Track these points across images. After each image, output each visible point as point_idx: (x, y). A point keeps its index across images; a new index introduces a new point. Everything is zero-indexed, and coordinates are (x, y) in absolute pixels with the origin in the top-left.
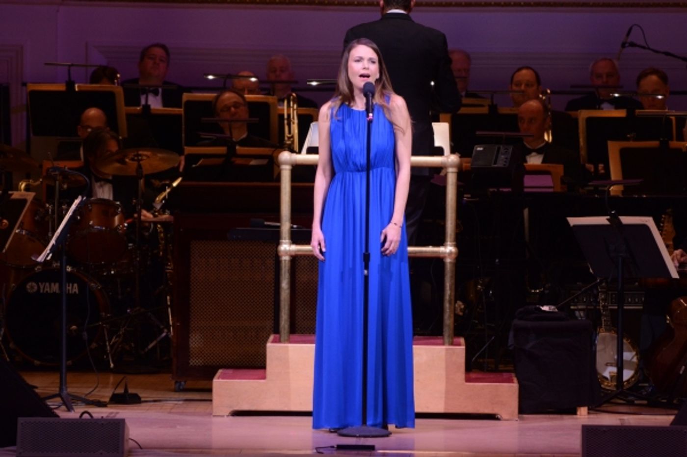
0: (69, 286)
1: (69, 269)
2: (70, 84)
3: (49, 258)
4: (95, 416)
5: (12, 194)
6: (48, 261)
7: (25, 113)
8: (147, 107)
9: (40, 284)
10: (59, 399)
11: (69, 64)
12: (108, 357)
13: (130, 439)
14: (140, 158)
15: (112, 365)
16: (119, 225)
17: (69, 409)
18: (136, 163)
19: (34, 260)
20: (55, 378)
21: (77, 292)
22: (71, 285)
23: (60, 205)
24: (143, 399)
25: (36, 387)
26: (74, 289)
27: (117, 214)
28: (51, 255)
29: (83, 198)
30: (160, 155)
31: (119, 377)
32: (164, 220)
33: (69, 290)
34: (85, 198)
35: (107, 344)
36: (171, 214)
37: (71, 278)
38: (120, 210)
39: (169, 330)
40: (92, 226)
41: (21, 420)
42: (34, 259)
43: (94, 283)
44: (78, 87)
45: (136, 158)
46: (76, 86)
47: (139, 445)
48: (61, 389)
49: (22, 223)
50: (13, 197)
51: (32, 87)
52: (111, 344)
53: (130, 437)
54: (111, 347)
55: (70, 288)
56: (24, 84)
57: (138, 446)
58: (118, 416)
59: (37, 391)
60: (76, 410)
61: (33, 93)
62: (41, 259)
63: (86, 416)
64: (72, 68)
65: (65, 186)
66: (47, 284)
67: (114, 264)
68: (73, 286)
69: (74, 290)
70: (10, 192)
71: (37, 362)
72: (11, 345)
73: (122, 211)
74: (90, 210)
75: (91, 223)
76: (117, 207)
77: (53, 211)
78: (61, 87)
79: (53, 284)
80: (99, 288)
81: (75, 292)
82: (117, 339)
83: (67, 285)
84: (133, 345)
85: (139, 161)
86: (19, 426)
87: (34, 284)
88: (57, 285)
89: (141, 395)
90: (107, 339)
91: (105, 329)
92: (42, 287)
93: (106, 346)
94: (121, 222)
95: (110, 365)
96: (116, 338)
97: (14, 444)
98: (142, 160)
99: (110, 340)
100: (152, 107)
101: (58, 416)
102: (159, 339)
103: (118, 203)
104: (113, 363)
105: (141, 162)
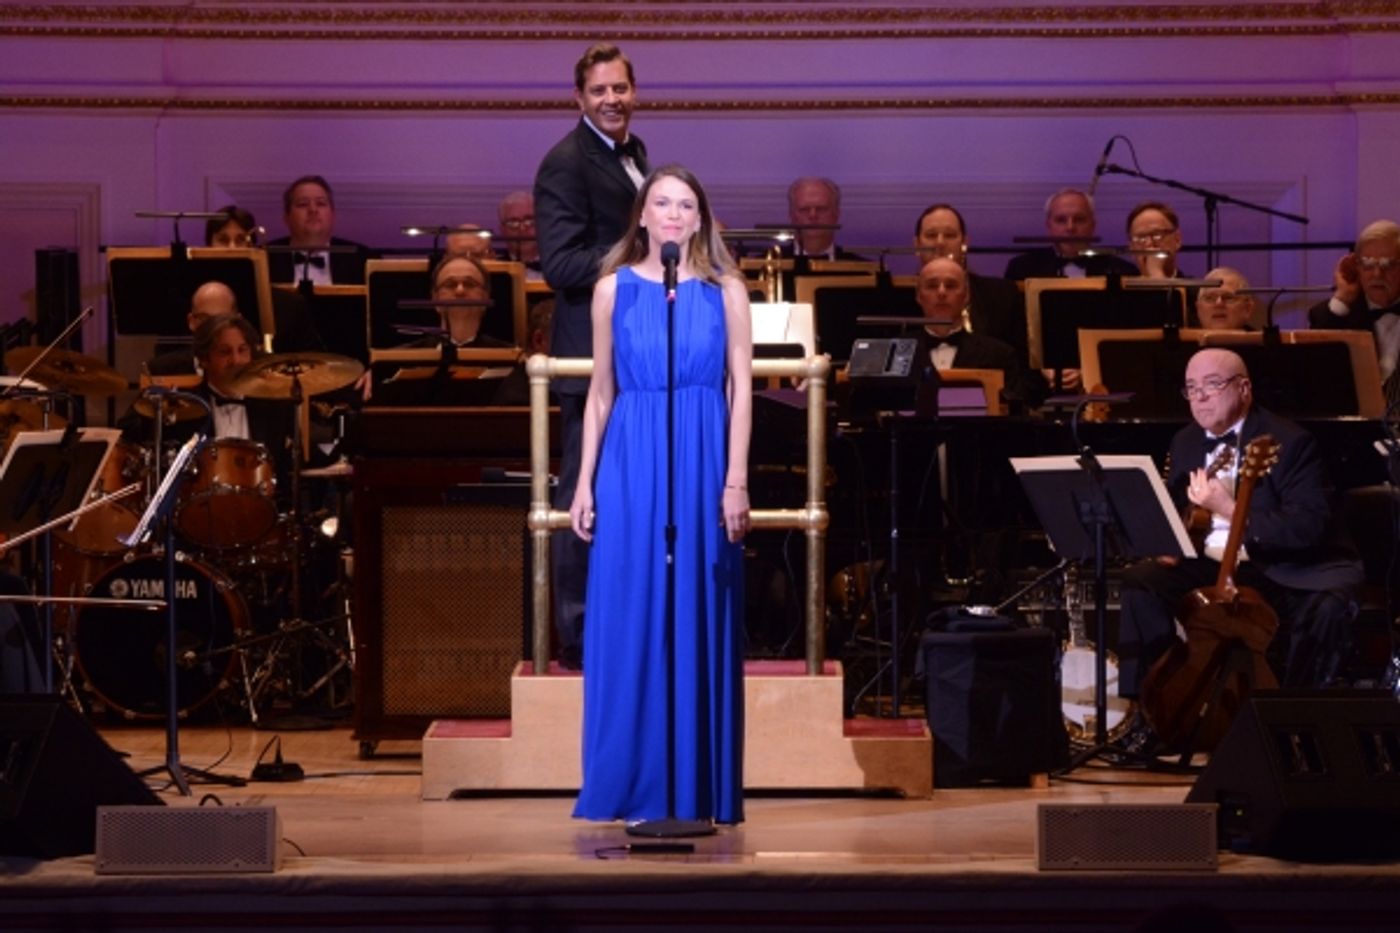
0: (181, 585)
1: (180, 557)
2: (178, 248)
3: (145, 539)
4: (227, 802)
5: (82, 434)
6: (145, 544)
7: (104, 298)
8: (306, 284)
9: (132, 582)
10: (166, 776)
11: (177, 214)
12: (247, 702)
13: (284, 839)
14: (297, 368)
15: (255, 717)
16: (261, 483)
17: (183, 792)
18: (291, 378)
19: (121, 543)
20: (160, 739)
21: (195, 596)
22: (184, 583)
23: (164, 451)
24: (306, 773)
25: (129, 756)
26: (188, 590)
27: (259, 463)
28: (148, 534)
29: (200, 437)
30: (330, 363)
31: (268, 736)
32: (337, 473)
33: (181, 592)
34: (204, 438)
35: (247, 680)
36: (350, 461)
37: (184, 572)
38: (264, 456)
39: (349, 658)
40: (218, 484)
41: (102, 811)
42: (121, 541)
43: (223, 579)
44: (192, 252)
45: (290, 370)
46: (189, 250)
47: (300, 851)
48: (169, 758)
49: (101, 481)
50: (84, 438)
51: (114, 253)
52: (254, 680)
53: (285, 836)
54: (254, 686)
55: (183, 589)
56: (102, 249)
57: (297, 852)
58: (266, 803)
59: (128, 761)
60: (194, 793)
61: (118, 265)
62: (132, 541)
63: (210, 803)
64: (181, 222)
65: (173, 418)
66: (145, 583)
67: (254, 548)
68: (187, 585)
69: (189, 592)
70: (80, 430)
71: (129, 713)
72: (87, 686)
73: (267, 459)
74: (215, 458)
75: (216, 479)
76: (259, 451)
77: (153, 461)
78: (163, 252)
79: (154, 583)
80: (231, 587)
81: (191, 596)
82: (263, 673)
83: (177, 583)
84: (289, 681)
85: (295, 374)
86: (99, 821)
87: (123, 583)
88: (161, 583)
89: (303, 767)
90: (245, 672)
91: (242, 657)
92: (136, 587)
93: (243, 685)
94: (266, 478)
95: (251, 716)
96: (261, 671)
97: (91, 851)
98: (300, 372)
99: (251, 675)
100: (315, 284)
101: (162, 803)
102: (331, 673)
103: (260, 445)
104: (257, 712)
105: (300, 376)
